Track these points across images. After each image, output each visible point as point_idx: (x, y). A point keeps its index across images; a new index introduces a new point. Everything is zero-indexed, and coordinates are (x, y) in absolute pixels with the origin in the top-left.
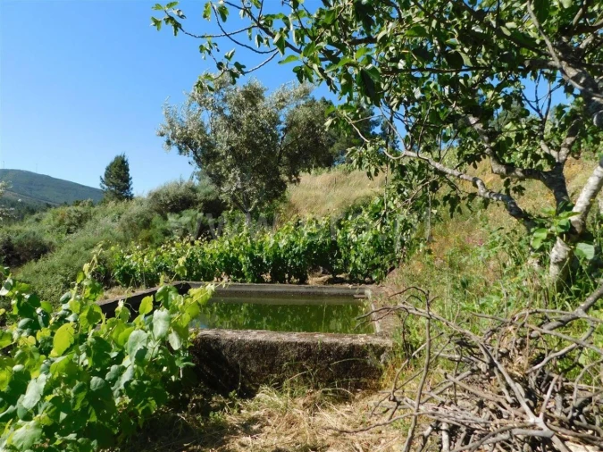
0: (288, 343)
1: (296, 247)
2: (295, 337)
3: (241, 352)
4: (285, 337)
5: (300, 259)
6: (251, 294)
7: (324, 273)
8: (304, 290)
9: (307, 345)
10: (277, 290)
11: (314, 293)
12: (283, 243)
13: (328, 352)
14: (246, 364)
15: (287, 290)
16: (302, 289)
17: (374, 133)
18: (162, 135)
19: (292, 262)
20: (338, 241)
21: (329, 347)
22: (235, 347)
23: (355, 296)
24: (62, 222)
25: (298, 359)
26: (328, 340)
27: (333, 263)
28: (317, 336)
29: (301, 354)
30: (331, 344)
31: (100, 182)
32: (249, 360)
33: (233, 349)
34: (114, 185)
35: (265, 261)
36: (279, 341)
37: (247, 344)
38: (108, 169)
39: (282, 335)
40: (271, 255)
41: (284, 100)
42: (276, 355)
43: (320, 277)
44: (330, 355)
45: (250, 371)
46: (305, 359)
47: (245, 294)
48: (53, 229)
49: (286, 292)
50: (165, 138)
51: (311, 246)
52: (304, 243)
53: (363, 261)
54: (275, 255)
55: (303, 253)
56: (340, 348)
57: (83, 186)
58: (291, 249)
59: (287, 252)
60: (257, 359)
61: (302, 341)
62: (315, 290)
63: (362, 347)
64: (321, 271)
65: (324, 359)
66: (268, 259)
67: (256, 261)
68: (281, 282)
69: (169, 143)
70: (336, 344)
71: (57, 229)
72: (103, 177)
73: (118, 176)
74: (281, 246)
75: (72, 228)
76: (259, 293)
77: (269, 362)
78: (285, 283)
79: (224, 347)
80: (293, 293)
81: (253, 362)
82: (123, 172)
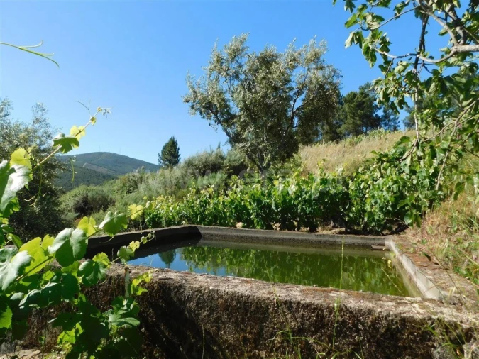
0: (285, 303)
1: (306, 194)
2: (296, 293)
3: (212, 310)
4: (281, 292)
5: (311, 206)
6: (258, 240)
7: (334, 227)
8: (315, 238)
9: (316, 309)
10: (285, 237)
11: (325, 242)
12: (293, 189)
13: (355, 325)
14: (219, 329)
15: (296, 237)
16: (312, 237)
17: (376, 115)
18: (188, 101)
19: (302, 209)
20: (350, 191)
21: (356, 316)
22: (204, 301)
23: (374, 247)
24: (124, 185)
25: (300, 331)
26: (352, 304)
27: (344, 215)
28: (332, 294)
29: (308, 322)
30: (360, 311)
31: (158, 158)
32: (223, 323)
33: (201, 304)
34: (168, 160)
35: (273, 207)
36: (271, 297)
37: (221, 297)
38: (164, 148)
39: (277, 289)
40: (280, 201)
41: (294, 60)
42: (265, 319)
43: (331, 230)
44: (358, 331)
45: (226, 341)
46: (313, 333)
47: (251, 240)
48: (118, 190)
49: (294, 240)
50: (190, 104)
51: (323, 194)
52: (316, 190)
53: (381, 209)
54: (284, 202)
55: (314, 200)
56: (377, 320)
57: (150, 164)
58: (301, 196)
59: (297, 198)
60: (236, 324)
61: (308, 301)
62: (326, 239)
63: (422, 322)
64: (332, 224)
65: (346, 336)
66: (277, 206)
67: (264, 207)
68: (289, 229)
69: (193, 107)
70: (370, 312)
71: (121, 190)
72: (161, 154)
73: (171, 154)
74: (290, 193)
75: (131, 189)
76: (266, 239)
77: (254, 331)
78: (294, 230)
79: (189, 299)
80: (302, 241)
81: (230, 327)
82: (173, 150)
